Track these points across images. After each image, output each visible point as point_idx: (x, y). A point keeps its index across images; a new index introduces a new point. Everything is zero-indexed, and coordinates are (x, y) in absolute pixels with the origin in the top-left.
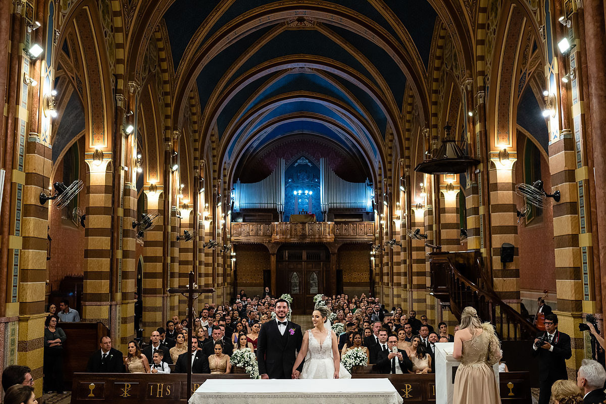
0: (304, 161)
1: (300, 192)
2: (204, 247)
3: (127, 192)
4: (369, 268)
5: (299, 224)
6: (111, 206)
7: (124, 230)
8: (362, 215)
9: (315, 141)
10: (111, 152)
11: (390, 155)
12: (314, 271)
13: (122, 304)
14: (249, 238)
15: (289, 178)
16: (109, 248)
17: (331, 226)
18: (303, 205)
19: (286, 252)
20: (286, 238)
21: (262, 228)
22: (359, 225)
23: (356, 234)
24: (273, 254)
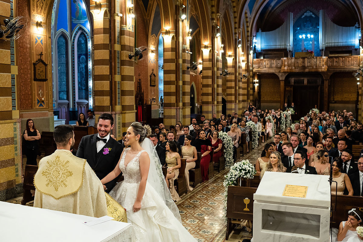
0: (309, 14)
1: (304, 36)
2: (221, 75)
3: (122, 32)
4: (357, 90)
5: (300, 59)
6: (108, 43)
7: (121, 61)
8: (352, 50)
10: (106, 3)
13: (122, 113)
14: (265, 69)
15: (298, 27)
16: (108, 74)
17: (325, 60)
18: (308, 46)
19: (292, 79)
20: (292, 69)
21: (274, 62)
22: (348, 59)
23: (344, 65)
24: (282, 81)
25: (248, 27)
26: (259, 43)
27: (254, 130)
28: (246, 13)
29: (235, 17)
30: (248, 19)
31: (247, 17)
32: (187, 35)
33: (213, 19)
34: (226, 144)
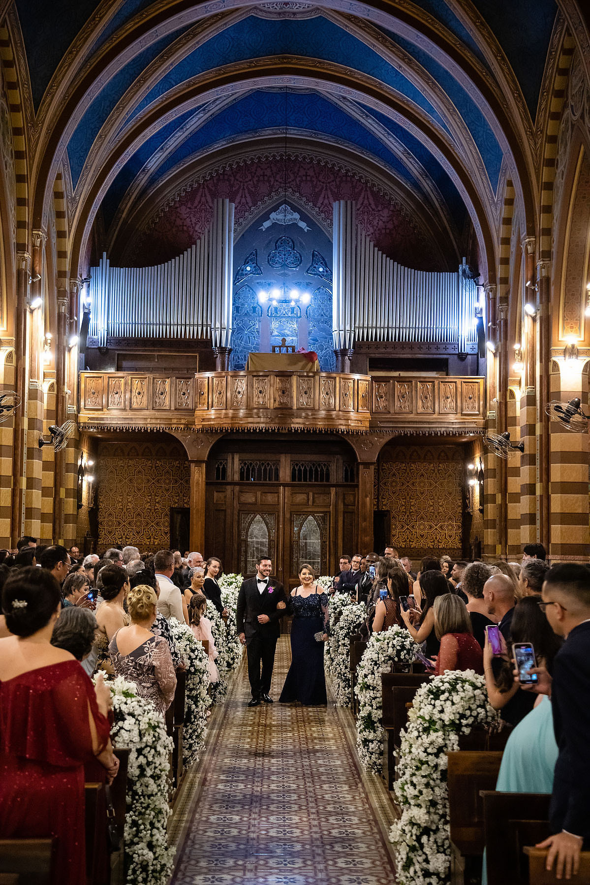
0: (289, 217)
1: (277, 293)
4: (460, 510)
5: (272, 378)
8: (446, 361)
9: (319, 161)
12: (312, 513)
14: (130, 414)
15: (246, 263)
17: (363, 386)
19: (233, 458)
20: (234, 417)
21: (167, 389)
22: (442, 386)
23: (430, 411)
24: (198, 462)
25: (61, 235)
27: (192, 665)
28: (59, 177)
29: (20, 179)
30: (64, 204)
31: (58, 195)
34: (133, 755)
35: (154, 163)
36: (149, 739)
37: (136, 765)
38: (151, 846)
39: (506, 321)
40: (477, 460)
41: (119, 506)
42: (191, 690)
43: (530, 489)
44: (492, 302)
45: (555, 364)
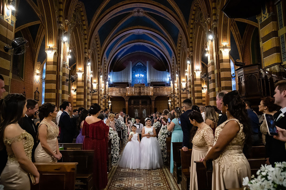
0: (140, 64)
1: (138, 75)
2: (90, 92)
4: (168, 107)
5: (138, 88)
8: (165, 85)
11: (179, 53)
12: (145, 109)
14: (116, 94)
15: (134, 71)
17: (152, 89)
19: (132, 100)
20: (132, 94)
21: (122, 90)
22: (164, 88)
23: (163, 92)
24: (127, 101)
25: (105, 67)
26: (112, 78)
28: (105, 58)
29: (99, 58)
30: (106, 62)
31: (105, 61)
32: (68, 54)
33: (85, 53)
34: (113, 140)
35: (119, 56)
36: (115, 137)
37: (113, 141)
38: (116, 155)
39: (174, 78)
40: (170, 100)
41: (115, 108)
42: (124, 133)
43: (178, 103)
44: (171, 75)
45: (181, 83)
